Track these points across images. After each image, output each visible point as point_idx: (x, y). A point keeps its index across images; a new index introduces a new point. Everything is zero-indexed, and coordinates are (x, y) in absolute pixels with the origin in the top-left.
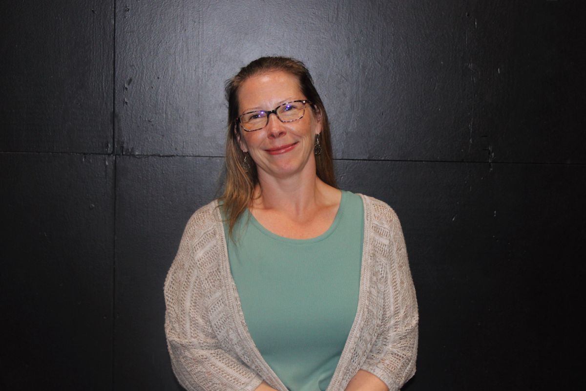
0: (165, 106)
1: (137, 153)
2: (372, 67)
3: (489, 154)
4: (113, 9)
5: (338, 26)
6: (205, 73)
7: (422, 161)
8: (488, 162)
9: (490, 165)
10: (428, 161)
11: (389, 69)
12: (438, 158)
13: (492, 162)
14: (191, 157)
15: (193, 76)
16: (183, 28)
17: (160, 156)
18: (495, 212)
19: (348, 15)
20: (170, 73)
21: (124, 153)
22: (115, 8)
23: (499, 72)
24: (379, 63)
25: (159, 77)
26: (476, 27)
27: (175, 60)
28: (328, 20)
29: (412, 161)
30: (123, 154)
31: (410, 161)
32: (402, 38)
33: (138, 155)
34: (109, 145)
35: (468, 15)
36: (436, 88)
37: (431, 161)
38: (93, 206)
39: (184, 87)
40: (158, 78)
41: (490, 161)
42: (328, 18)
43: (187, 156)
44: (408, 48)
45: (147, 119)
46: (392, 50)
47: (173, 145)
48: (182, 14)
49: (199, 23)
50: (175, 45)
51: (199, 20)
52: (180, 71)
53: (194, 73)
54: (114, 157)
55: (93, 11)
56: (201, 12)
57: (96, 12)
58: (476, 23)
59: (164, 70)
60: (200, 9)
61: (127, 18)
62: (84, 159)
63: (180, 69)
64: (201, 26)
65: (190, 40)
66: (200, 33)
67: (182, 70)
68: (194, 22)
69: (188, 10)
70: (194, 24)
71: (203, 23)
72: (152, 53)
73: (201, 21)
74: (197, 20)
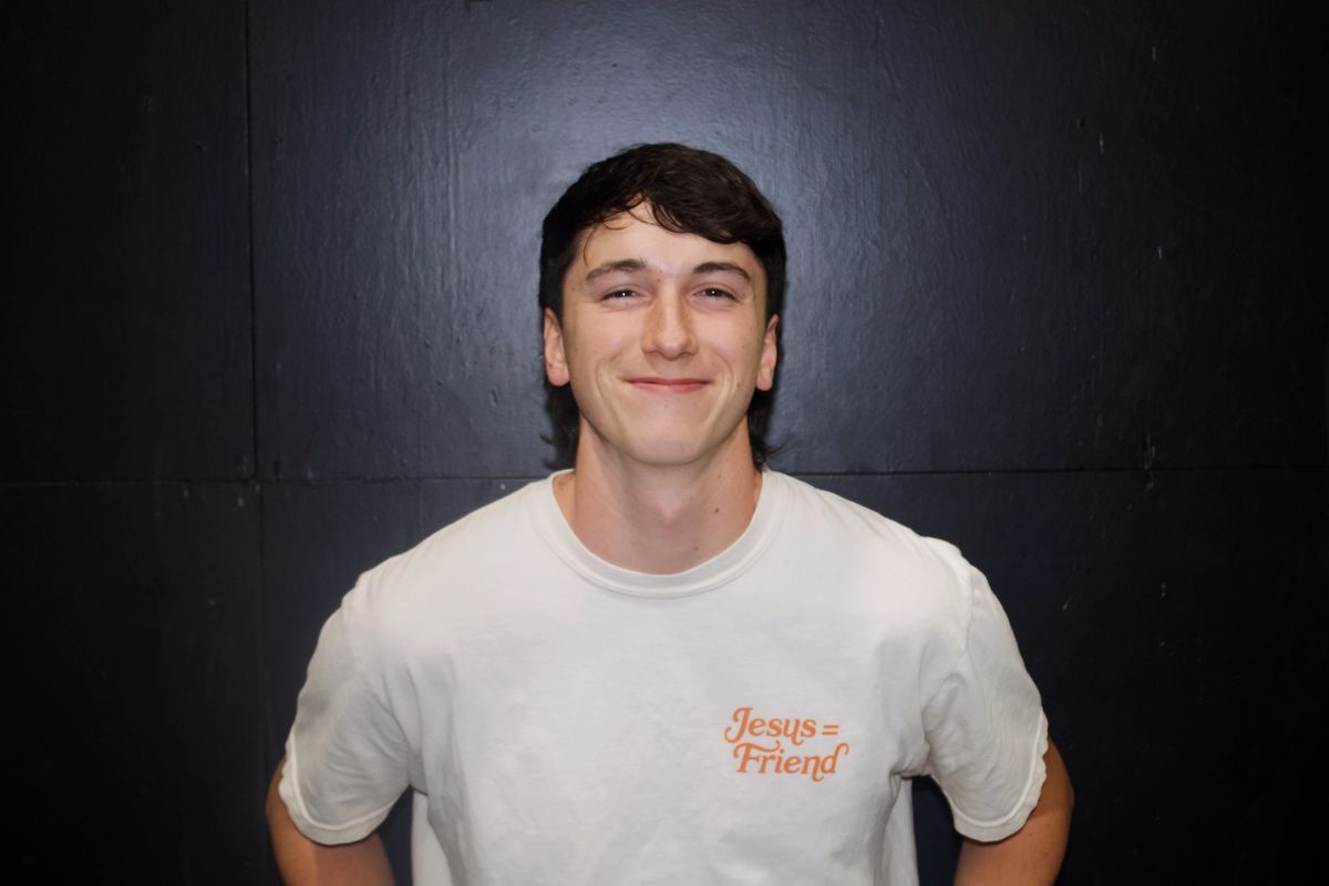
0: (373, 364)
1: (310, 475)
2: (858, 253)
3: (1145, 448)
4: (246, 141)
5: (775, 161)
6: (466, 283)
7: (986, 472)
8: (1142, 469)
9: (1147, 476)
10: (999, 471)
11: (901, 259)
12: (1024, 463)
13: (1152, 469)
14: (437, 481)
15: (439, 292)
16: (411, 176)
17: (366, 481)
18: (1164, 586)
19: (797, 133)
20: (384, 286)
21: (281, 477)
22: (250, 137)
23: (1160, 256)
24: (876, 243)
25: (359, 295)
26: (1102, 151)
27: (394, 254)
28: (753, 148)
29: (962, 472)
30: (278, 480)
31: (957, 472)
32: (927, 184)
33: (311, 480)
34: (245, 459)
35: (1083, 124)
36: (1013, 298)
37: (1007, 472)
38: (213, 602)
39: (417, 315)
40: (355, 297)
41: (1146, 467)
43: (430, 478)
44: (942, 204)
46: (906, 212)
47: (395, 453)
48: (407, 147)
49: (447, 163)
50: (392, 216)
51: (448, 158)
52: (407, 280)
53: (438, 285)
54: (258, 487)
55: (199, 147)
56: (451, 139)
57: (205, 149)
58: (1101, 143)
59: (369, 278)
60: (450, 133)
61: (278, 158)
62: (186, 494)
63: (407, 271)
64: (452, 174)
65: (427, 206)
66: (451, 189)
67: (411, 277)
68: (436, 163)
69: (421, 135)
70: (435, 168)
71: (456, 164)
72: (339, 240)
73: (452, 160)
74: (442, 159)
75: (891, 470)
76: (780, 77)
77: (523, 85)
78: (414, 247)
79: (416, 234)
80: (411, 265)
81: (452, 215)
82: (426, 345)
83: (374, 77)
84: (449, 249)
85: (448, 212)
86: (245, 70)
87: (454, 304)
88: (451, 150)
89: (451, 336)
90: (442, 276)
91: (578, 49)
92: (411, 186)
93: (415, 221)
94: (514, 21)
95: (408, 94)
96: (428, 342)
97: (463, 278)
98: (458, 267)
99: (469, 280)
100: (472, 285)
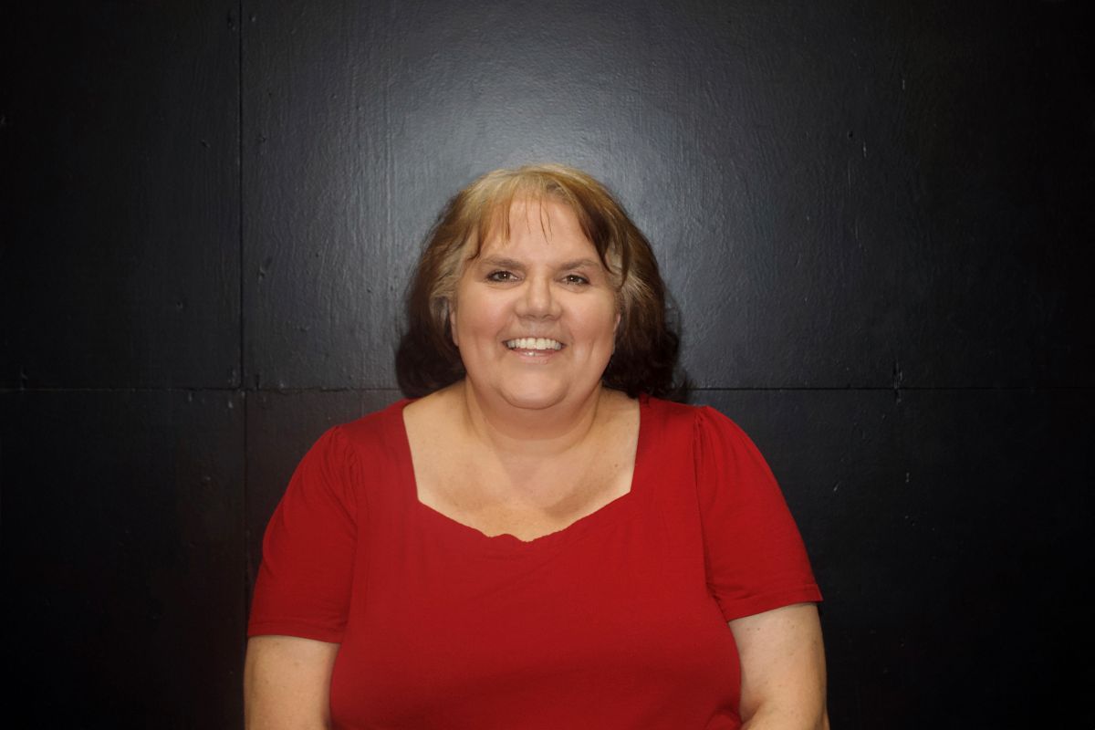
0: (329, 304)
1: (282, 385)
2: (686, 227)
3: (895, 372)
4: (238, 140)
6: (398, 245)
7: (779, 389)
8: (893, 388)
9: (897, 394)
10: (788, 389)
11: (717, 231)
12: (806, 383)
13: (901, 388)
14: (376, 391)
15: (378, 252)
16: (359, 167)
17: (322, 391)
18: (908, 475)
20: (338, 247)
21: (260, 387)
22: (241, 137)
24: (699, 221)
25: (319, 253)
26: (865, 155)
27: (346, 225)
28: (610, 150)
29: (761, 389)
30: (258, 389)
31: (757, 389)
32: (737, 178)
33: (283, 389)
34: (234, 373)
35: (851, 135)
36: (799, 262)
37: (793, 389)
38: (209, 479)
39: (362, 269)
40: (317, 256)
41: (896, 387)
42: (610, 146)
43: (370, 389)
44: (748, 192)
45: (298, 328)
46: (722, 198)
47: (345, 370)
48: (356, 145)
49: (386, 159)
50: (345, 197)
51: (386, 155)
52: (355, 243)
53: (378, 246)
54: (243, 394)
55: (204, 144)
56: (388, 141)
57: (208, 145)
58: (865, 149)
59: (327, 241)
60: (388, 136)
61: (262, 153)
62: (190, 399)
63: (355, 238)
64: (389, 165)
65: (370, 189)
66: (388, 176)
67: (358, 240)
68: (377, 158)
69: (367, 138)
70: (377, 162)
71: (392, 159)
72: (305, 213)
73: (389, 156)
74: (382, 155)
75: (709, 387)
76: (630, 99)
77: (443, 100)
78: (361, 220)
79: (362, 210)
80: (358, 232)
81: (389, 197)
82: (369, 291)
83: (333, 95)
84: (387, 221)
85: (386, 194)
86: (239, 88)
87: (389, 262)
88: (389, 148)
89: (387, 285)
90: (381, 241)
91: (483, 76)
92: (359, 174)
93: (361, 199)
94: (435, 55)
95: (357, 108)
96: (370, 289)
97: (396, 243)
98: (393, 234)
99: (400, 244)
100: (403, 248)
